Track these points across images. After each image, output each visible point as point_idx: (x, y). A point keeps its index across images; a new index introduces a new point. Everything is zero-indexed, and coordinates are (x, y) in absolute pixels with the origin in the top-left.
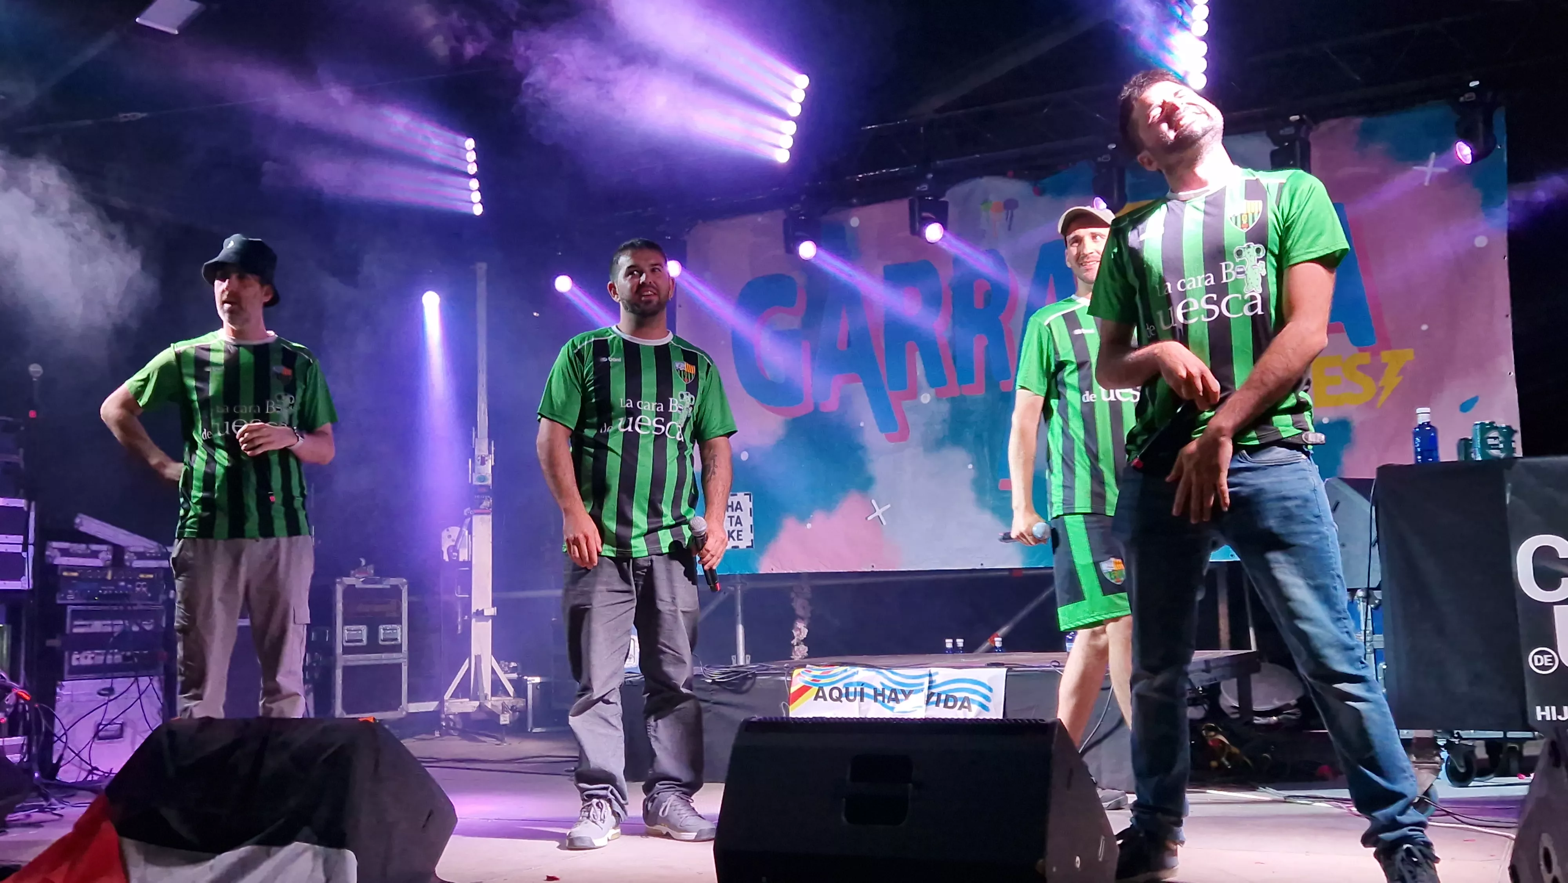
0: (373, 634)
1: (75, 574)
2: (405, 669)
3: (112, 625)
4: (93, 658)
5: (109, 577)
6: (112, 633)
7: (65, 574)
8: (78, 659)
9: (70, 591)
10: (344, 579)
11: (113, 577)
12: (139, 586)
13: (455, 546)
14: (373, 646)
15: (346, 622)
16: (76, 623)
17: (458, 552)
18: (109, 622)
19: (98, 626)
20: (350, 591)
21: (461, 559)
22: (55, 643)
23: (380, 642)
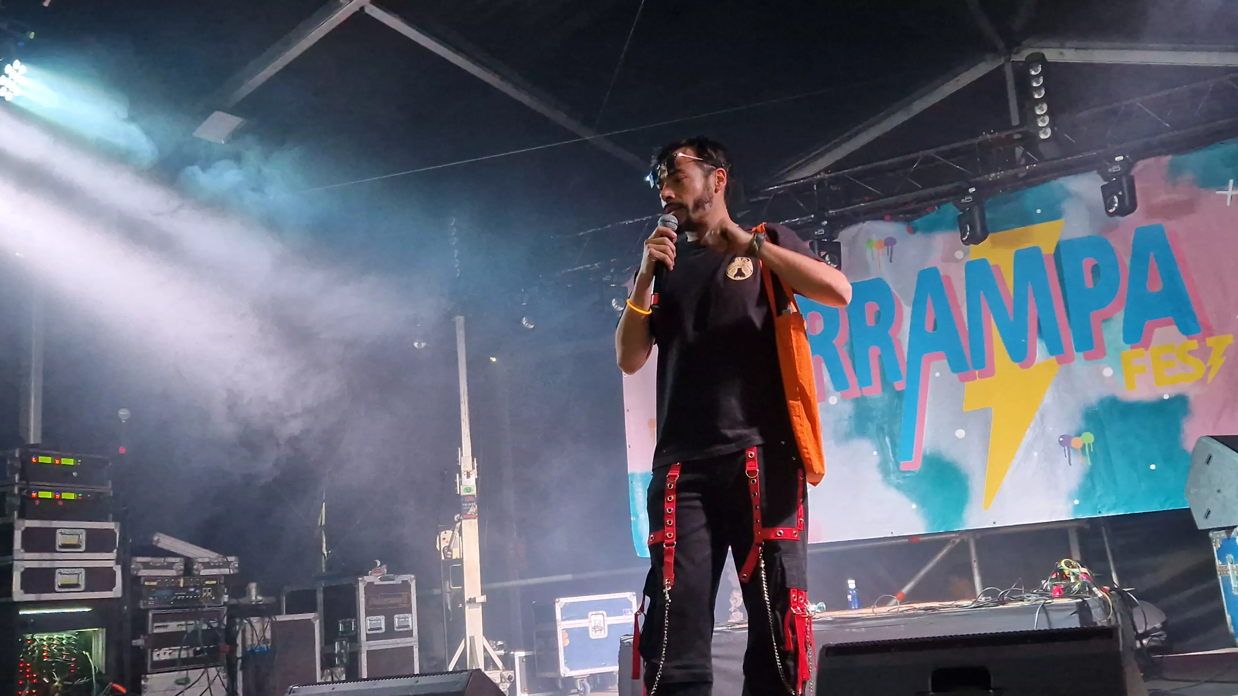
0: (390, 623)
1: (155, 583)
2: (416, 650)
3: (187, 625)
4: (170, 654)
5: (182, 585)
6: (185, 632)
7: (146, 583)
8: (158, 655)
9: (151, 598)
10: (365, 577)
11: (184, 583)
12: (205, 591)
13: (449, 546)
14: (390, 632)
15: (367, 615)
16: (156, 625)
17: (451, 551)
18: (183, 623)
19: (173, 626)
20: (370, 586)
21: (454, 557)
22: (139, 642)
23: (396, 629)
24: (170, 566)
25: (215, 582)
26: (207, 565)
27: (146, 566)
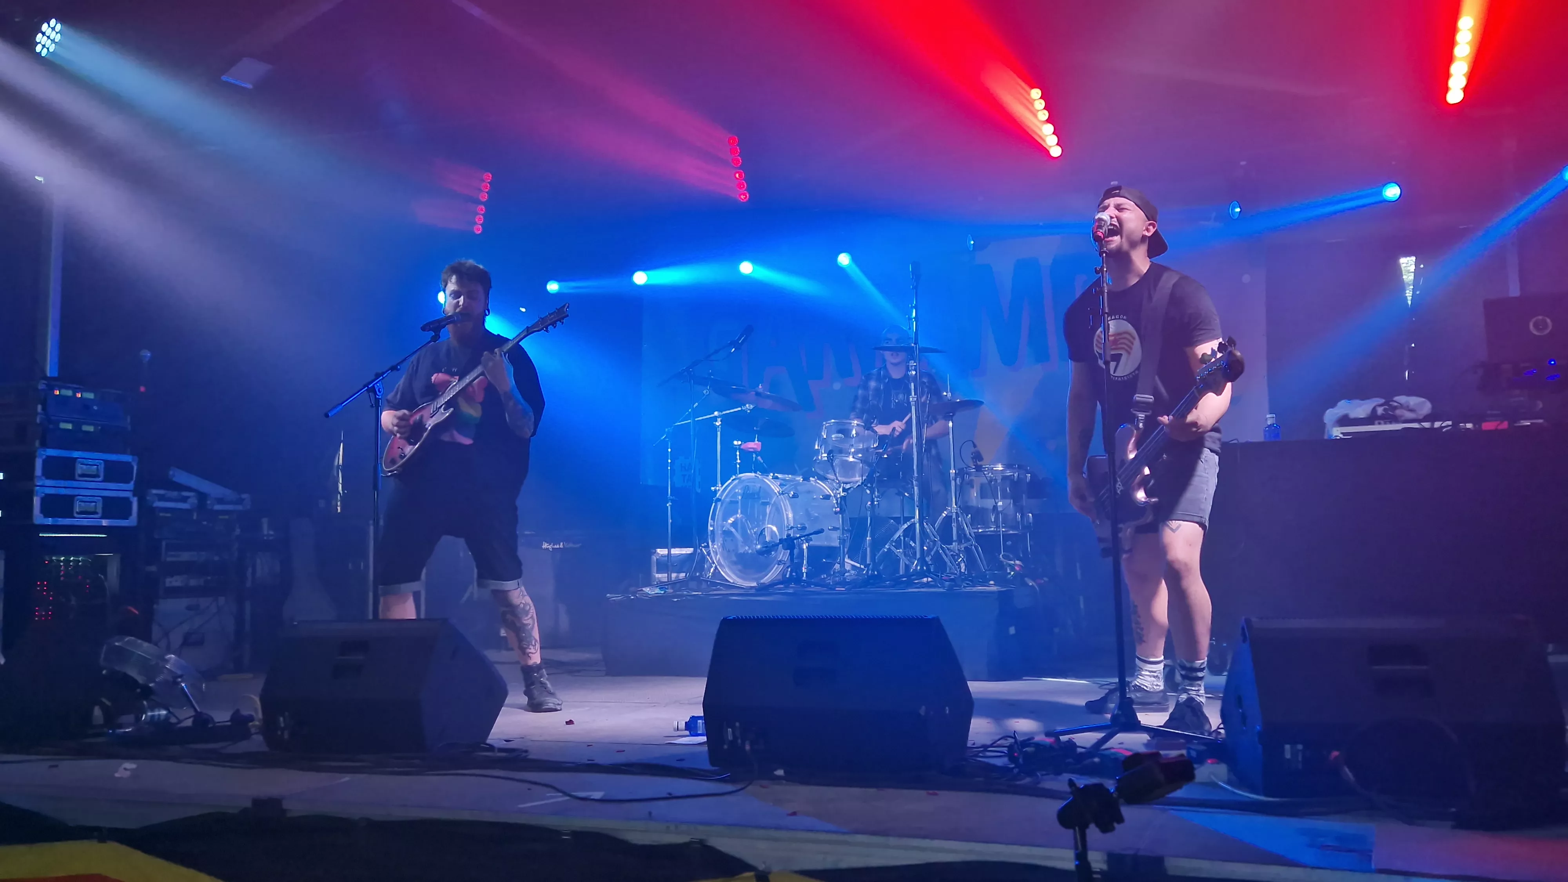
1: (169, 515)
3: (199, 555)
4: (181, 581)
5: (195, 517)
6: (197, 562)
7: (161, 514)
8: (170, 582)
9: (165, 528)
11: (198, 517)
12: (218, 525)
16: (168, 553)
18: (196, 553)
19: (186, 556)
22: (153, 568)
24: (184, 500)
25: (227, 517)
26: (220, 501)
27: (162, 498)
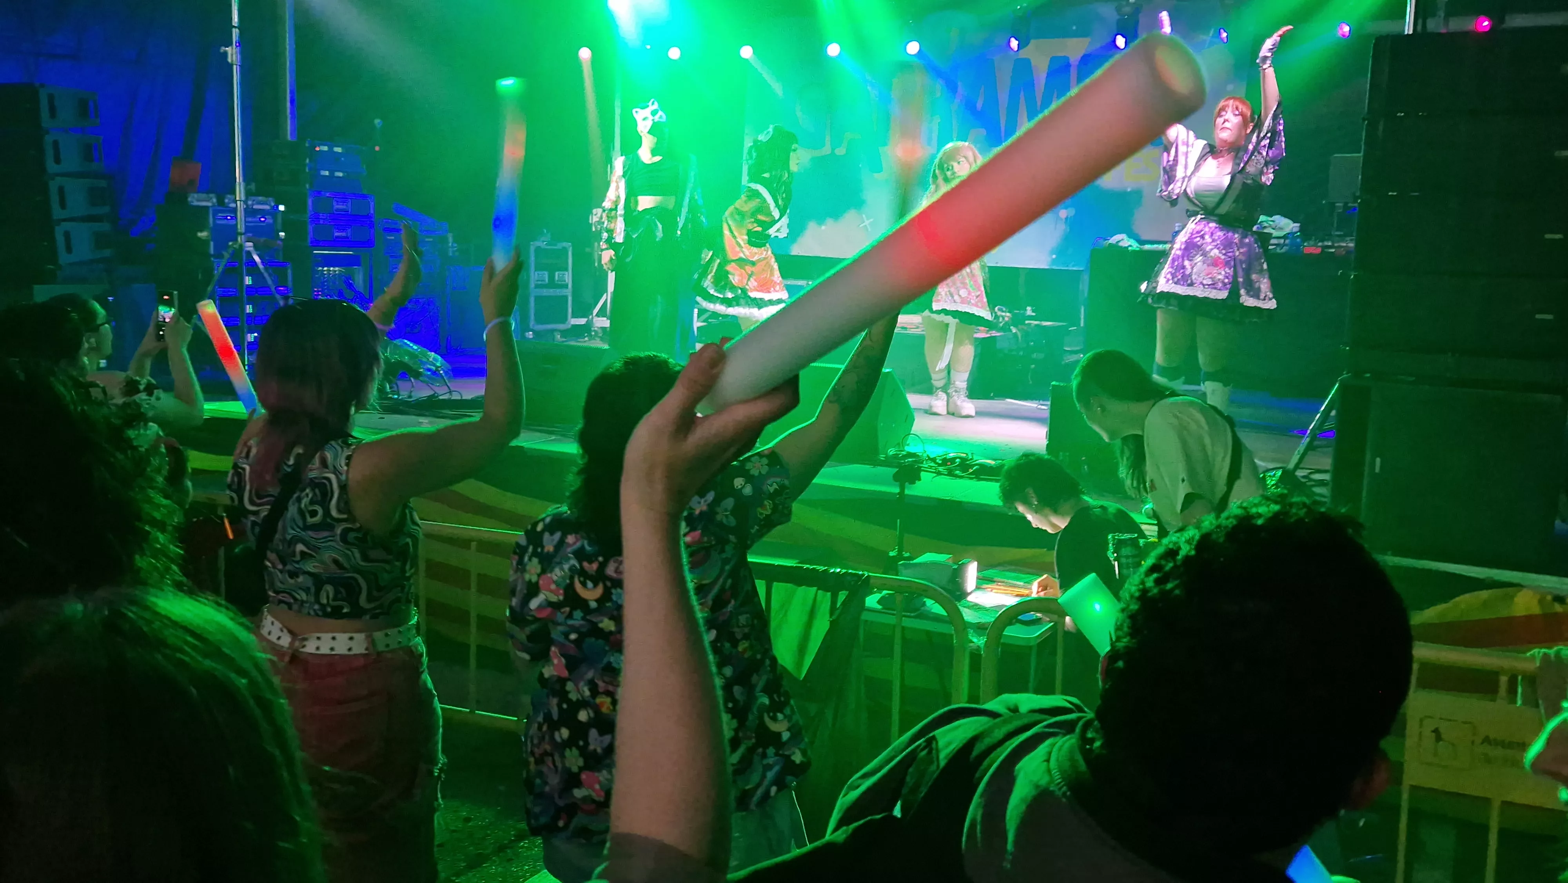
0: (551, 277)
2: (570, 298)
10: (536, 241)
14: (552, 284)
15: (536, 269)
20: (538, 249)
23: (556, 282)
